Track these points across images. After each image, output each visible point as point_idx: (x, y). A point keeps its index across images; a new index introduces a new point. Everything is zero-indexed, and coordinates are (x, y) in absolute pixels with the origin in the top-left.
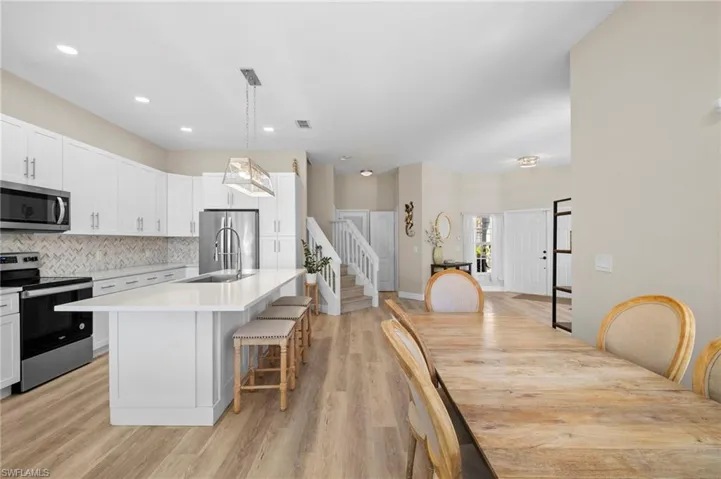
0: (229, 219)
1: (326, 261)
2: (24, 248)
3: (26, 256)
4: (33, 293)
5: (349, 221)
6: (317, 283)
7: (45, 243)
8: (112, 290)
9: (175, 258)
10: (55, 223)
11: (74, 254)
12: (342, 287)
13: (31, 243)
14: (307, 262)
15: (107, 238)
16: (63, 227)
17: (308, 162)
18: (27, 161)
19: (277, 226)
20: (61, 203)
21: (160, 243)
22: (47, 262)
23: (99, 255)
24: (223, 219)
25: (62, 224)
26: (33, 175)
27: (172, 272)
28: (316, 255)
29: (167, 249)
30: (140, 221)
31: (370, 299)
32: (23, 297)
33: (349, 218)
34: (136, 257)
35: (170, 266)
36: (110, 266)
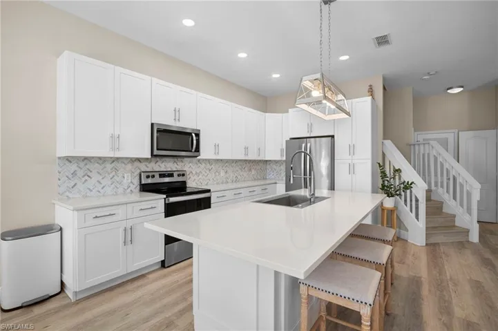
0: (309, 145)
1: (408, 186)
2: (179, 168)
3: (179, 173)
4: (173, 199)
5: (432, 143)
6: (396, 207)
7: (190, 164)
8: (224, 199)
9: (271, 176)
10: (191, 151)
11: (208, 172)
12: (427, 214)
13: (183, 164)
14: (383, 186)
15: (227, 161)
16: (196, 154)
17: (384, 88)
18: (175, 110)
19: (352, 149)
20: (194, 138)
21: (261, 164)
22: (192, 177)
23: (222, 173)
24: (303, 145)
25: (195, 151)
26: (179, 120)
27: (267, 187)
28: (394, 178)
29: (266, 169)
30: (246, 148)
31: (467, 232)
32: (167, 202)
33: (434, 140)
34: (245, 174)
35: (268, 182)
36: (229, 180)
